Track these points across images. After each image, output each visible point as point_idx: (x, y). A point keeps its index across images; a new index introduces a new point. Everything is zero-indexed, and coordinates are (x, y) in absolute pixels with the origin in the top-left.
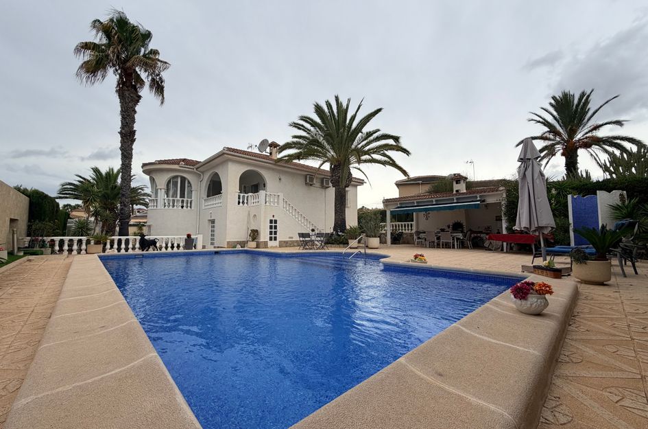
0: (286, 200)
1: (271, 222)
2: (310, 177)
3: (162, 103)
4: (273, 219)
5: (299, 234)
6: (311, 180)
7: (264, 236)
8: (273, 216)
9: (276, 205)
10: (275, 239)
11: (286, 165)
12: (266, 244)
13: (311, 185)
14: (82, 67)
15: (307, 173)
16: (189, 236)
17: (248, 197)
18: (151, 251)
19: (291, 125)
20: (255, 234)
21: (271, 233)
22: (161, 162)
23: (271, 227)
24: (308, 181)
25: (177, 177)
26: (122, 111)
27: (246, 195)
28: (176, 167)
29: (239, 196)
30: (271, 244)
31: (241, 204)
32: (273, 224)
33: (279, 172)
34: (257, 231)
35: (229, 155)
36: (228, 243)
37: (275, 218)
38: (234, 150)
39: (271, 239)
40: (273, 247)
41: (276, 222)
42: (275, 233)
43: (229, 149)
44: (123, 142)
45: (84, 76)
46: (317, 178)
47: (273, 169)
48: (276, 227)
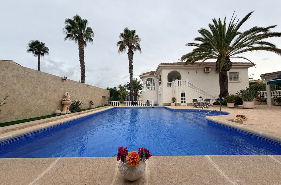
0: (189, 82)
1: (182, 94)
2: (207, 69)
3: (141, 53)
4: (183, 92)
5: (193, 99)
6: (208, 69)
7: (179, 100)
8: (183, 91)
9: (184, 85)
10: (185, 102)
11: (192, 65)
12: (179, 105)
13: (208, 73)
14: (119, 50)
15: (204, 67)
16: (148, 101)
17: (172, 83)
18: (137, 106)
19: (187, 45)
20: (174, 100)
21: (182, 99)
22: (144, 74)
23: (182, 96)
24: (206, 71)
25: (149, 78)
26: (129, 60)
27: (171, 83)
28: (148, 75)
29: (168, 83)
30: (182, 104)
31: (169, 87)
32: (183, 95)
33: (188, 69)
34: (175, 98)
35: (163, 66)
36: (164, 103)
37: (184, 92)
38: (164, 64)
39: (182, 102)
40: (183, 106)
41: (184, 94)
42: (185, 99)
43: (162, 64)
44: (130, 70)
45: (120, 52)
46: (212, 68)
47: (184, 69)
48: (184, 96)
